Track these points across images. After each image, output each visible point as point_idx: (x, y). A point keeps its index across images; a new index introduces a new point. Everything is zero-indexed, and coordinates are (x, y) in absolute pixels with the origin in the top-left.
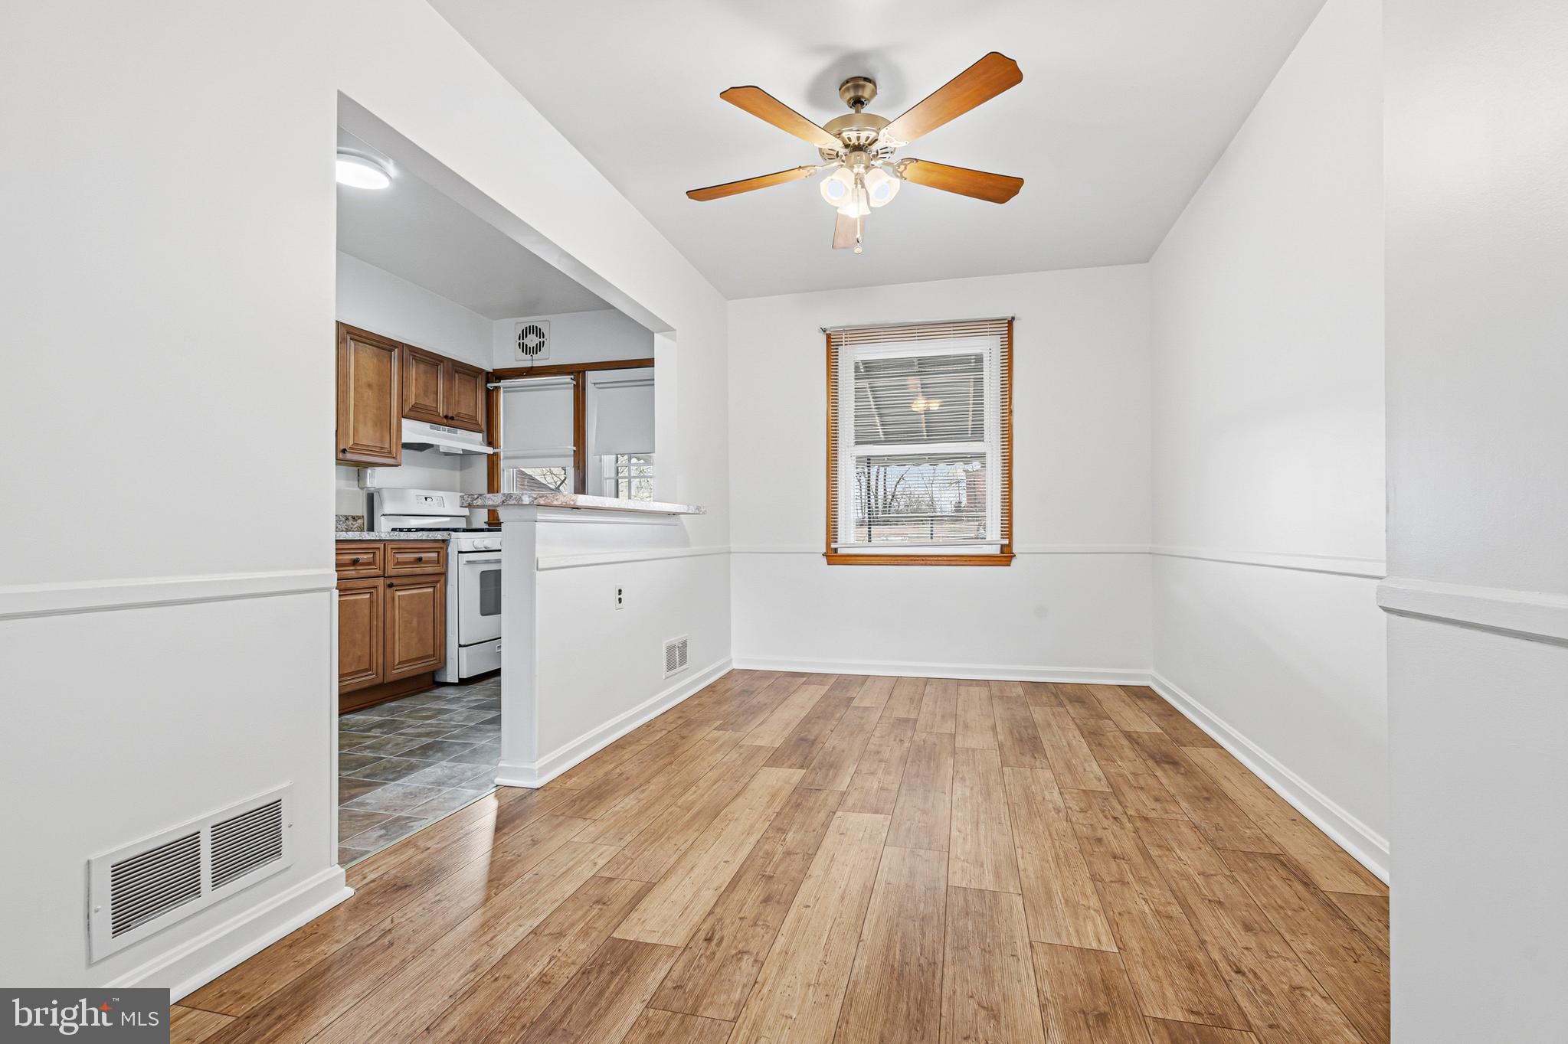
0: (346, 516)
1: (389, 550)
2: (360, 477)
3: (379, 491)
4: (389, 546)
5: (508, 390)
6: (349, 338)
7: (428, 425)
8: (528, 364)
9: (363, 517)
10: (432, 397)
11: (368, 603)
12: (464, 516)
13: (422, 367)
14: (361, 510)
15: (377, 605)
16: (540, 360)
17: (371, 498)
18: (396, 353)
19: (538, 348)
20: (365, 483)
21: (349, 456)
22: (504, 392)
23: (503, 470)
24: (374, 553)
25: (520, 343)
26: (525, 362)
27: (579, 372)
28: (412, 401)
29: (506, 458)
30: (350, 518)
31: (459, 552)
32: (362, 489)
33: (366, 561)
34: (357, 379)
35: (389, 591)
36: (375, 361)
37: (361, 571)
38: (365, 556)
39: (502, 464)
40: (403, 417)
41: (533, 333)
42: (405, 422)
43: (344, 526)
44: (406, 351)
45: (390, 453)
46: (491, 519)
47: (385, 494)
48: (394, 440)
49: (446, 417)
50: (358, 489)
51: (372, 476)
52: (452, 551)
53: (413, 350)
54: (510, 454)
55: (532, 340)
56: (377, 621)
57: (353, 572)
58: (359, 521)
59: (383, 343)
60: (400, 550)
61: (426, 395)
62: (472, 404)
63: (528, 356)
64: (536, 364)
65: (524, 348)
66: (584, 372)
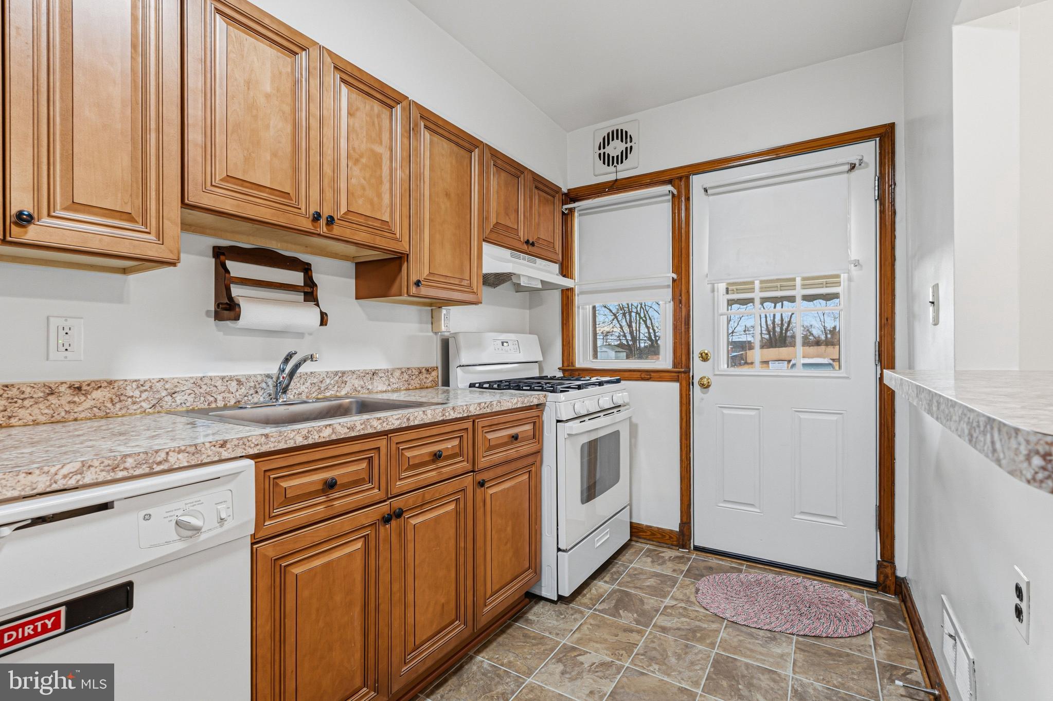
0: (418, 368)
1: (480, 430)
2: (434, 320)
3: (455, 335)
4: (481, 423)
5: (585, 212)
6: (422, 124)
7: (509, 252)
8: (612, 177)
9: (437, 368)
10: (513, 216)
11: (454, 514)
12: (537, 362)
13: (503, 174)
14: (435, 360)
15: (465, 518)
16: (625, 171)
17: (445, 345)
18: (476, 154)
19: (624, 156)
20: (440, 326)
21: (424, 291)
22: (580, 215)
23: (579, 308)
24: (461, 437)
25: (600, 154)
26: (608, 174)
27: (680, 178)
28: (493, 220)
29: (581, 293)
30: (423, 370)
31: (558, 421)
32: (436, 333)
33: (450, 452)
34: (433, 185)
35: (479, 491)
36: (454, 162)
37: (444, 470)
38: (449, 445)
39: (578, 300)
40: (484, 240)
41: (617, 138)
42: (486, 247)
43: (415, 383)
44: (487, 155)
45: (470, 286)
46: (566, 364)
47: (461, 339)
48: (474, 270)
49: (527, 242)
50: (431, 334)
51: (446, 318)
52: (548, 418)
53: (495, 154)
54: (585, 288)
55: (616, 147)
56: (465, 542)
57: (434, 473)
58: (434, 374)
59: (463, 139)
60: (493, 427)
61: (507, 214)
62: (551, 228)
63: (612, 168)
64: (621, 176)
65: (607, 160)
66: (688, 178)
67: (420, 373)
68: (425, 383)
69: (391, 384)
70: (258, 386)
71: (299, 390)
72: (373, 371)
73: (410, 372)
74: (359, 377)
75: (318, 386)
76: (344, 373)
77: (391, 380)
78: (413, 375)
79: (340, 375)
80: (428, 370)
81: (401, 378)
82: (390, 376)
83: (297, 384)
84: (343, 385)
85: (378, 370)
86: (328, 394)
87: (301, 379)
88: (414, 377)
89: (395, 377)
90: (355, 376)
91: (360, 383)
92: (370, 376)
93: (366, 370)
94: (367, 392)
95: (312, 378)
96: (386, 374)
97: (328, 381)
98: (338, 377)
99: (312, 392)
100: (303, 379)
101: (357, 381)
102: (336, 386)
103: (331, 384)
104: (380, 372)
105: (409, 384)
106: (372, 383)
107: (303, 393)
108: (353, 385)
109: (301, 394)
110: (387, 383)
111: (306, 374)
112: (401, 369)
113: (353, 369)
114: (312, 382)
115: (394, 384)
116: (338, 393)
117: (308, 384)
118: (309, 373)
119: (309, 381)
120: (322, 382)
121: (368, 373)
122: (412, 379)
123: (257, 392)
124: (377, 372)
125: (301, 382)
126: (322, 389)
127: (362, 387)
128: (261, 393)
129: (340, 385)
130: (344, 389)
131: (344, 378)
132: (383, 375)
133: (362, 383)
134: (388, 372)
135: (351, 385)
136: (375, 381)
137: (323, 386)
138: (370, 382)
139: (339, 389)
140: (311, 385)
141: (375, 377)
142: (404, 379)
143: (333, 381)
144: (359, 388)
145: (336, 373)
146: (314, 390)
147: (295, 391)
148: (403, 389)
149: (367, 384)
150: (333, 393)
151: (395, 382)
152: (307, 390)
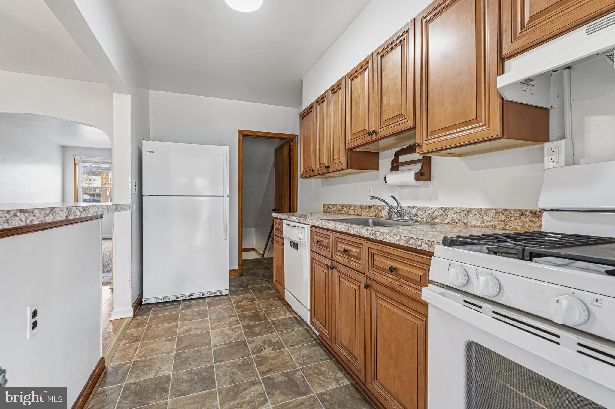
67: (522, 215)
68: (529, 226)
69: (485, 221)
70: (406, 212)
71: (422, 216)
72: (468, 209)
73: (508, 213)
74: (456, 212)
75: (431, 215)
76: (446, 209)
77: (485, 218)
78: (511, 217)
79: (443, 210)
80: (535, 214)
81: (496, 217)
82: (484, 215)
83: (421, 213)
84: (446, 217)
85: (472, 209)
86: (437, 221)
87: (423, 210)
88: (513, 219)
89: (490, 216)
90: (453, 212)
91: (457, 217)
92: (465, 212)
93: (461, 208)
94: (463, 224)
95: (428, 211)
96: (480, 213)
97: (436, 213)
98: (442, 211)
99: (428, 218)
100: (424, 211)
101: (455, 215)
102: (441, 217)
103: (438, 215)
104: (474, 210)
105: (506, 225)
106: (467, 219)
107: (424, 218)
108: (452, 218)
109: (423, 219)
110: (481, 220)
111: (425, 207)
112: (496, 209)
113: (452, 207)
114: (428, 213)
115: (489, 223)
116: (442, 221)
117: (426, 213)
118: (427, 207)
119: (427, 212)
120: (433, 213)
121: (463, 211)
122: (510, 220)
123: (406, 215)
124: (471, 210)
125: (423, 212)
126: (434, 217)
127: (459, 220)
128: (407, 215)
129: (443, 216)
130: (446, 220)
131: (446, 212)
132: (477, 213)
133: (459, 217)
134: (481, 211)
135: (451, 218)
136: (469, 217)
137: (434, 215)
138: (465, 217)
139: (443, 219)
140: (428, 214)
141: (470, 214)
142: (499, 219)
143: (439, 214)
144: (457, 221)
145: (441, 209)
146: (429, 217)
147: (420, 216)
148: (498, 227)
149: (462, 219)
150: (440, 221)
151: (488, 220)
152: (426, 217)
